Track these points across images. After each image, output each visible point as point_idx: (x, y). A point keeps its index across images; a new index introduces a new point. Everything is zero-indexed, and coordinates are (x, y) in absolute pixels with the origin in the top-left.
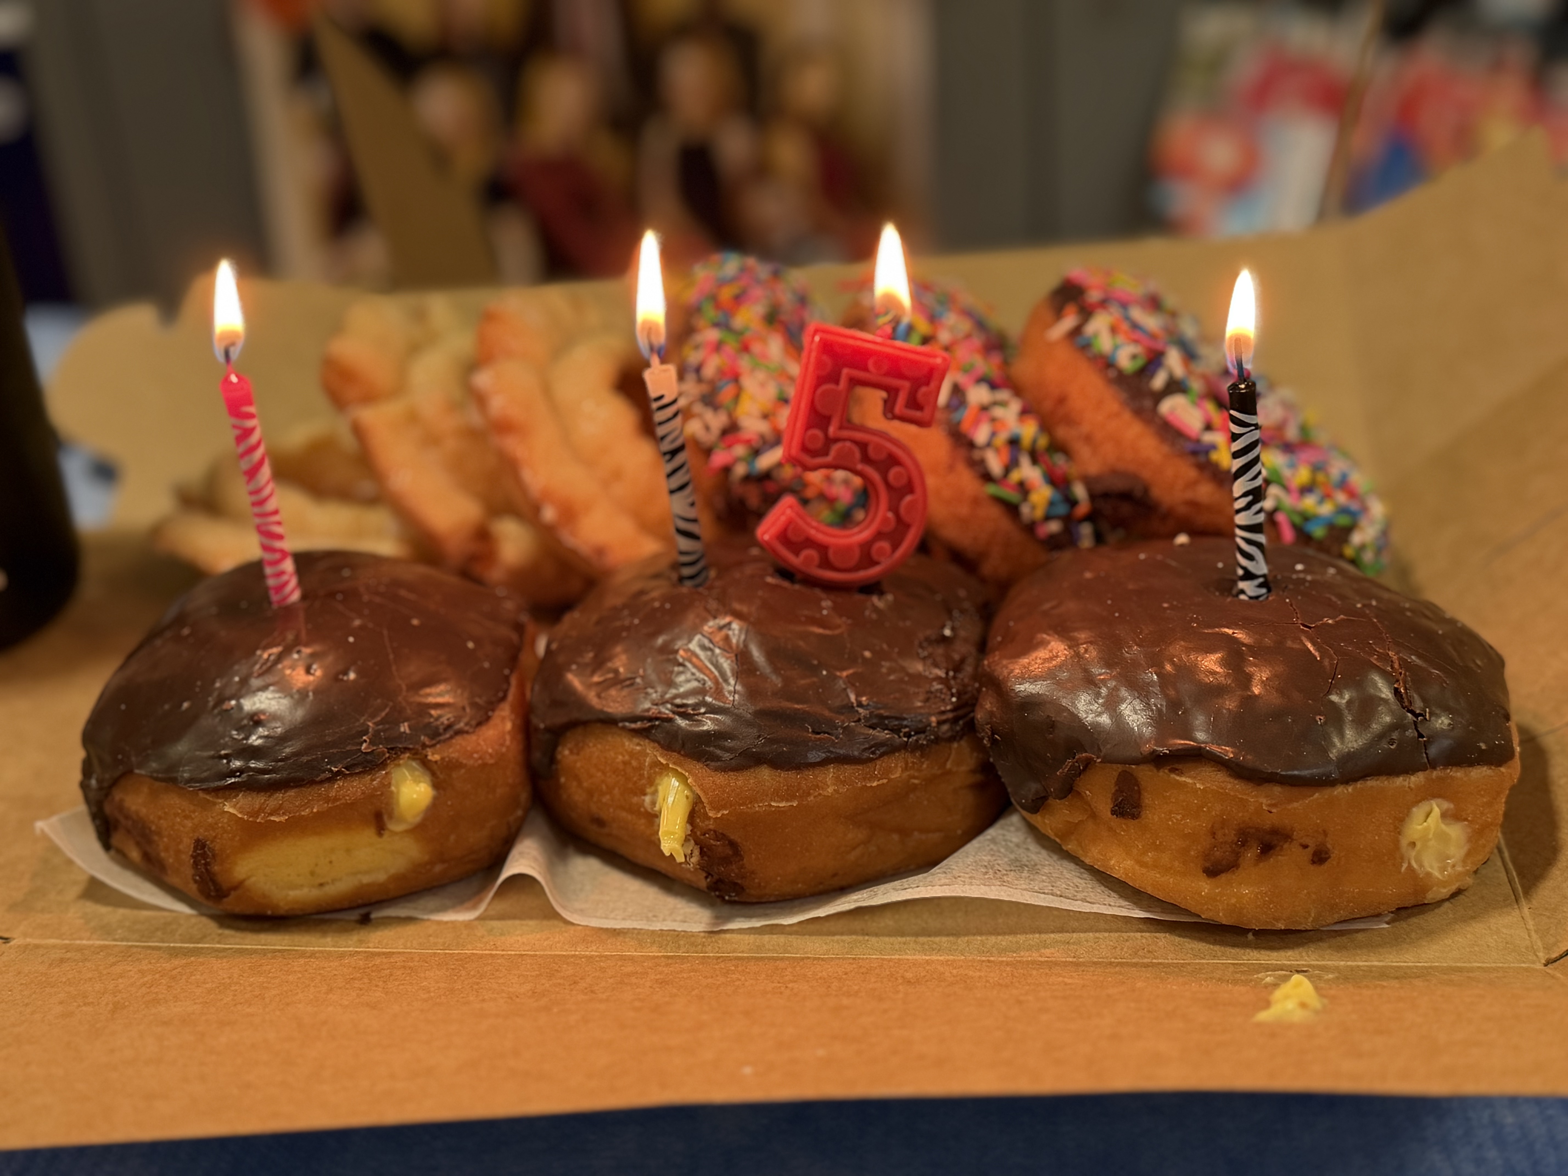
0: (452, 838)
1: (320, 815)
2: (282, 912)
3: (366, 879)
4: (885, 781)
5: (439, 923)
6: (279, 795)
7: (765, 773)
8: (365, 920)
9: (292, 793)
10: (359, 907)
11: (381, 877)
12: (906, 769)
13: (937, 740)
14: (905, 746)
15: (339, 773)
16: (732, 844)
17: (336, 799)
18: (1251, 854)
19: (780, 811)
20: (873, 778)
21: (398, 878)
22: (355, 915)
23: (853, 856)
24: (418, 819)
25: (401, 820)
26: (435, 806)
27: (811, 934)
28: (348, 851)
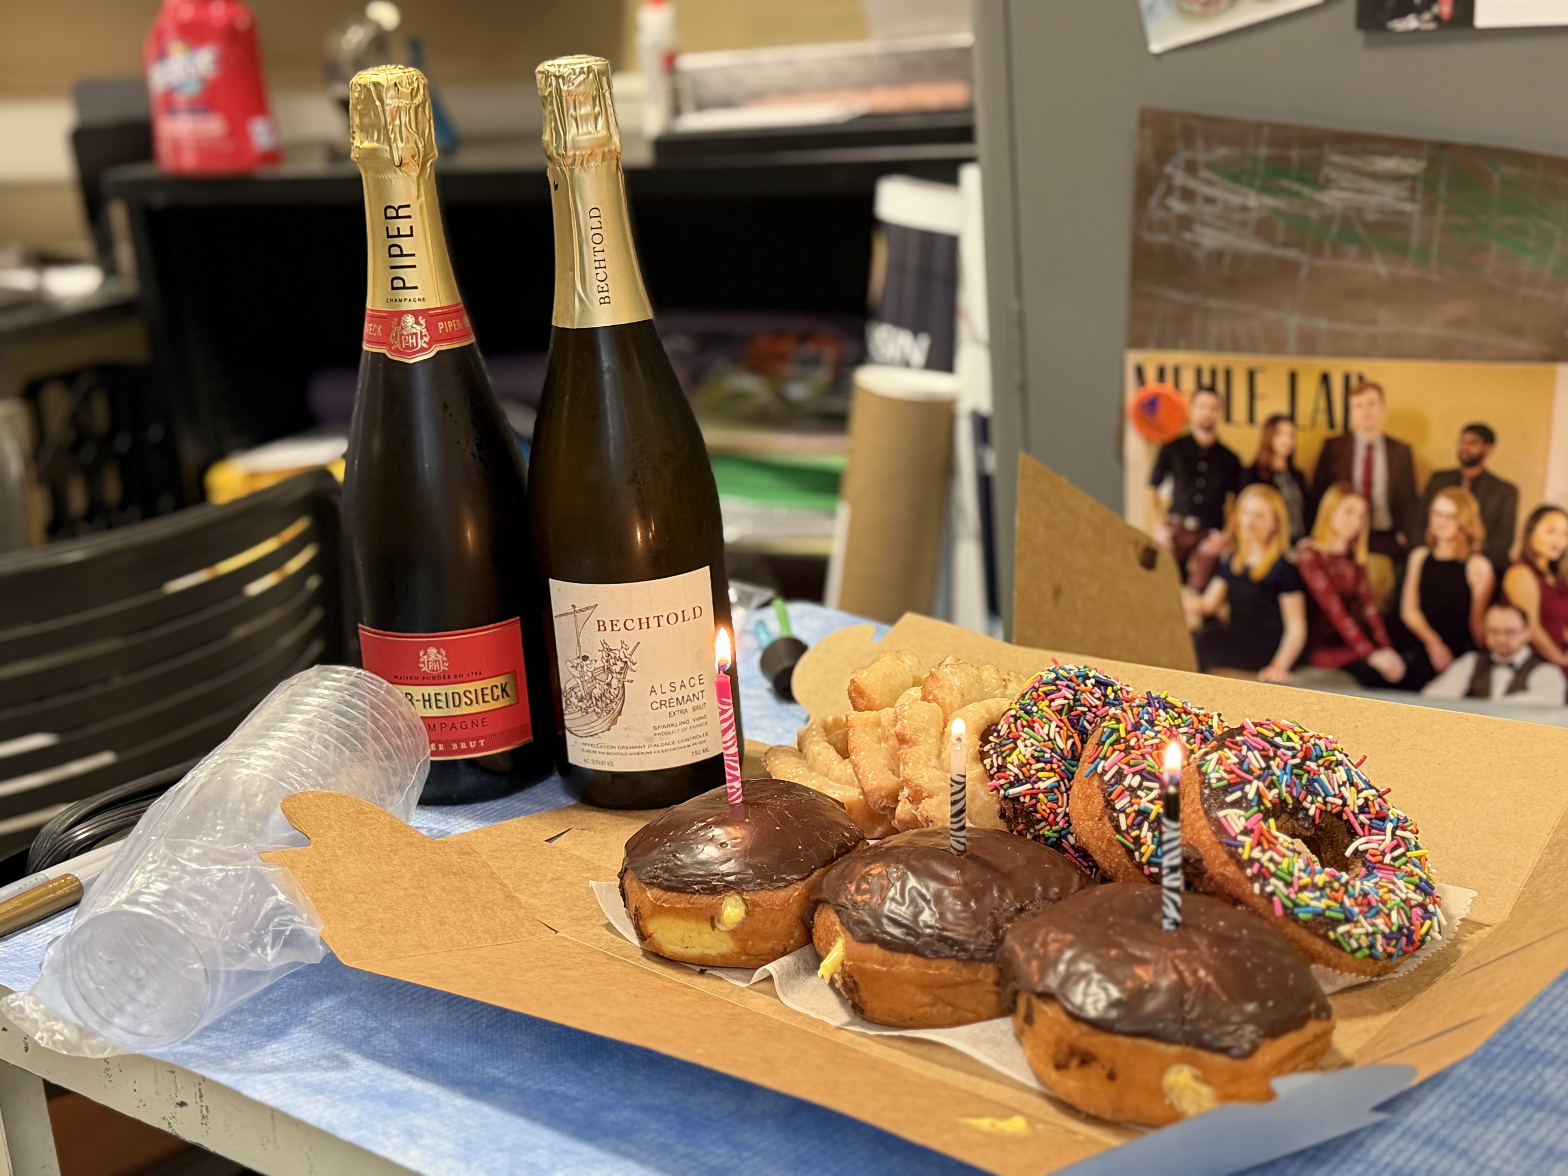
0: (750, 942)
1: (685, 910)
2: (666, 956)
3: (706, 952)
4: (938, 972)
5: (731, 984)
6: (669, 894)
7: (875, 948)
8: (702, 972)
9: (675, 894)
10: (703, 966)
11: (714, 952)
12: (951, 969)
13: (972, 959)
14: (955, 957)
15: (698, 891)
16: (854, 982)
17: (693, 904)
18: (1074, 1063)
19: (878, 972)
20: (929, 968)
21: (723, 956)
22: (698, 969)
23: (921, 1011)
24: (732, 927)
25: (724, 924)
26: (743, 923)
27: (881, 1043)
28: (699, 933)
